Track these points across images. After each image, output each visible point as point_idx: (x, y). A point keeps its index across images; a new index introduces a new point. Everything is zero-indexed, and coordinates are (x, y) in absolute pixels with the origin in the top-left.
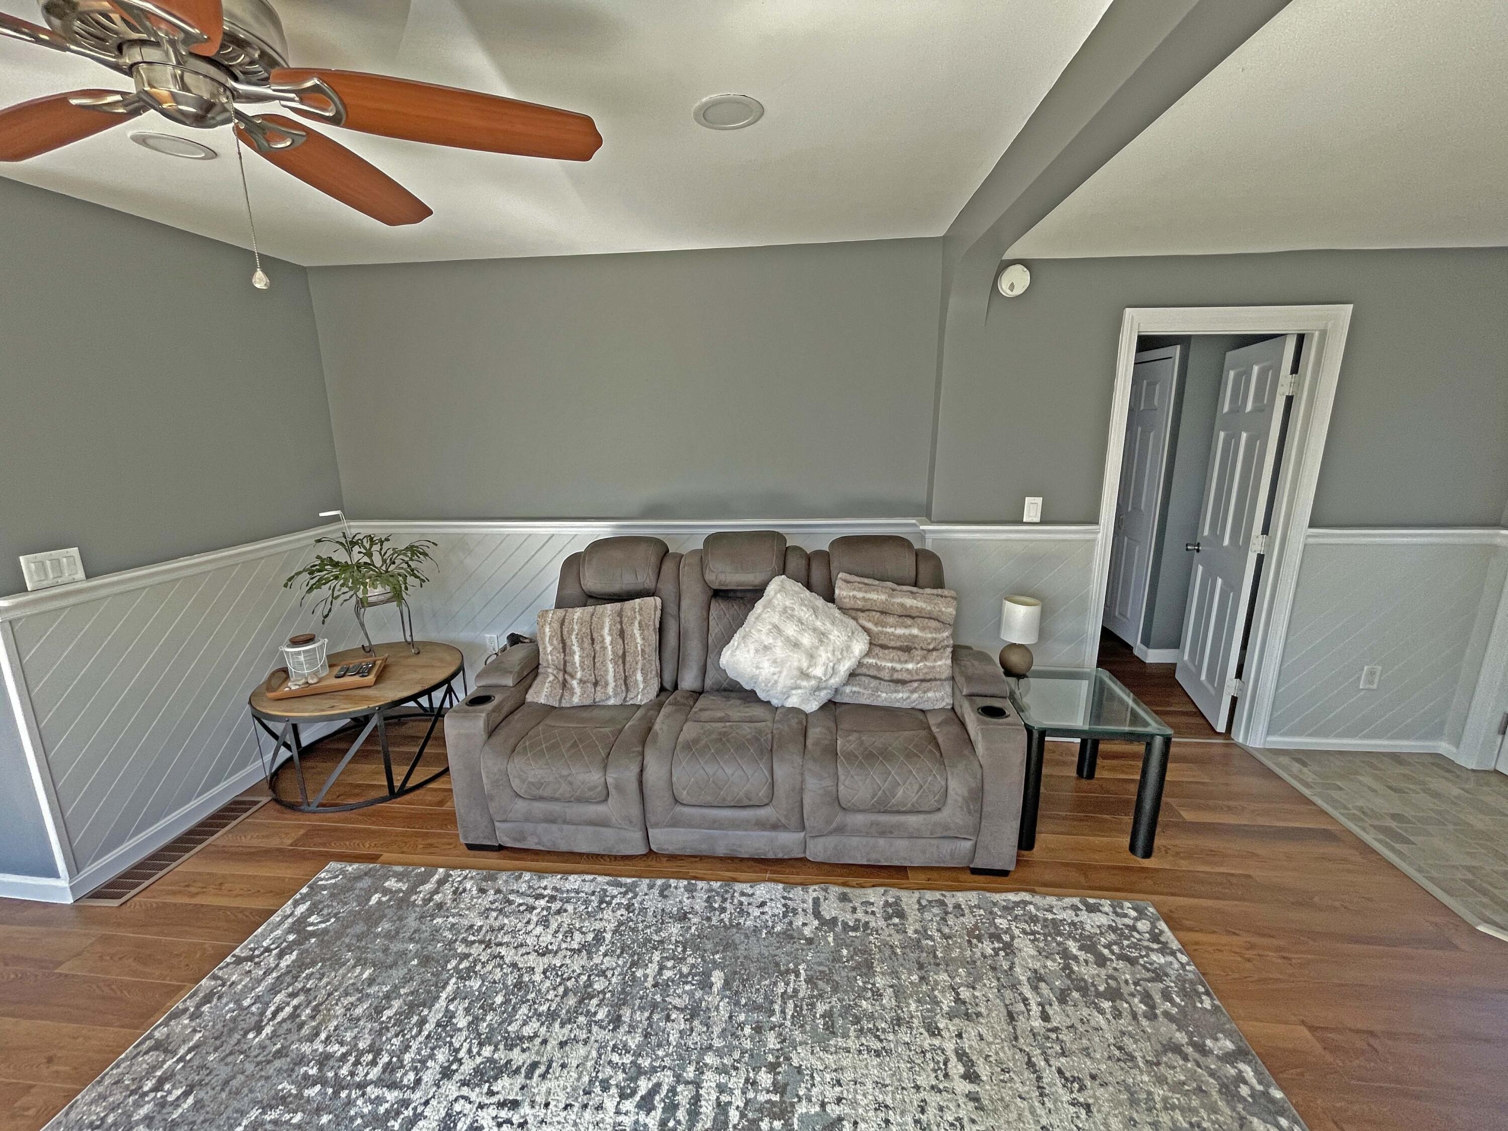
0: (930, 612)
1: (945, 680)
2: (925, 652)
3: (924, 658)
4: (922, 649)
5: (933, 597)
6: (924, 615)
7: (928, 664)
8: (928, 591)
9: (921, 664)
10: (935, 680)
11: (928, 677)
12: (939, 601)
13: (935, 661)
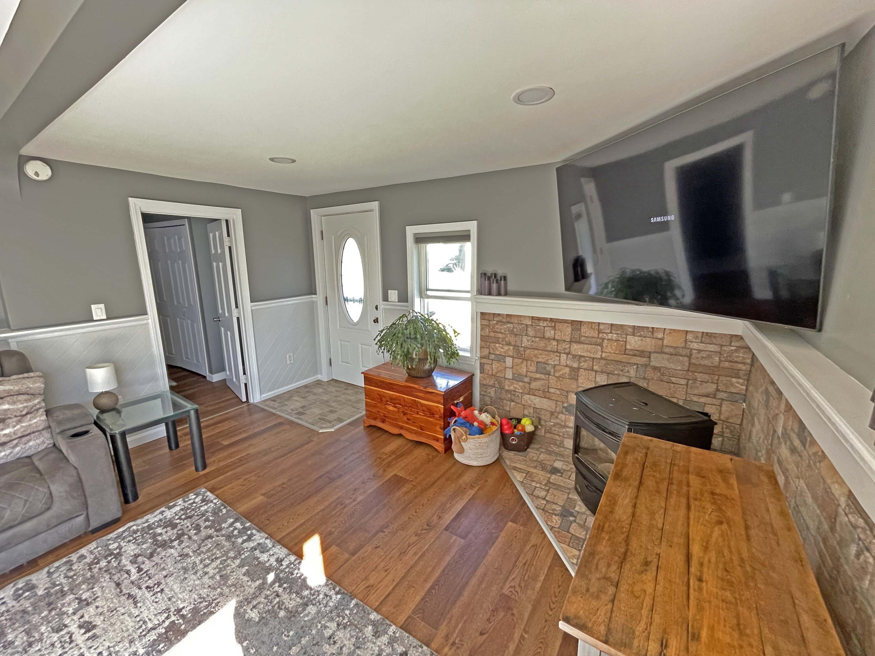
0: (18, 391)
1: (43, 430)
2: (19, 418)
3: (20, 421)
4: (16, 416)
5: (20, 380)
6: (13, 393)
7: (23, 425)
8: (14, 377)
9: (18, 427)
10: (34, 432)
11: (27, 433)
12: (26, 381)
13: (30, 420)
